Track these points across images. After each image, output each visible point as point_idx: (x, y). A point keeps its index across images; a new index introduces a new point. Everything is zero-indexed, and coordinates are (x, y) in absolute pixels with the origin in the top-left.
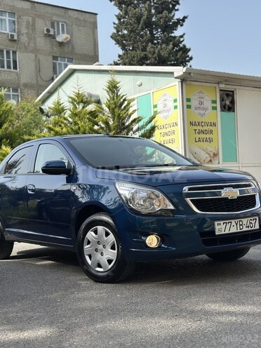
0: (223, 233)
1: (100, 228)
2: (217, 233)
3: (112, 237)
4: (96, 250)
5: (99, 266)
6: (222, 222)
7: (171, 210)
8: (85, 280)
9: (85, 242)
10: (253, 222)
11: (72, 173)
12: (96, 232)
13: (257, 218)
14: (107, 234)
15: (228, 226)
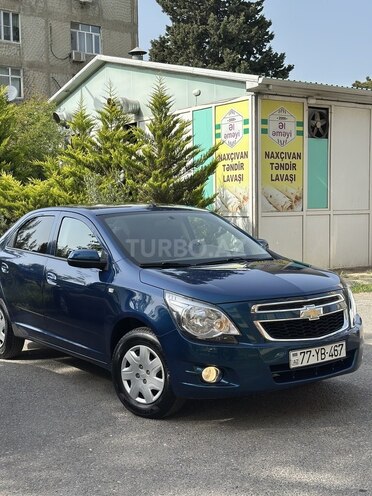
0: (300, 365)
1: (144, 349)
2: (292, 366)
3: (158, 362)
4: (138, 375)
5: (141, 395)
6: (299, 352)
7: (236, 336)
8: (121, 411)
9: (124, 363)
10: (339, 349)
11: (107, 268)
12: (137, 352)
13: (344, 343)
14: (152, 357)
15: (307, 356)
